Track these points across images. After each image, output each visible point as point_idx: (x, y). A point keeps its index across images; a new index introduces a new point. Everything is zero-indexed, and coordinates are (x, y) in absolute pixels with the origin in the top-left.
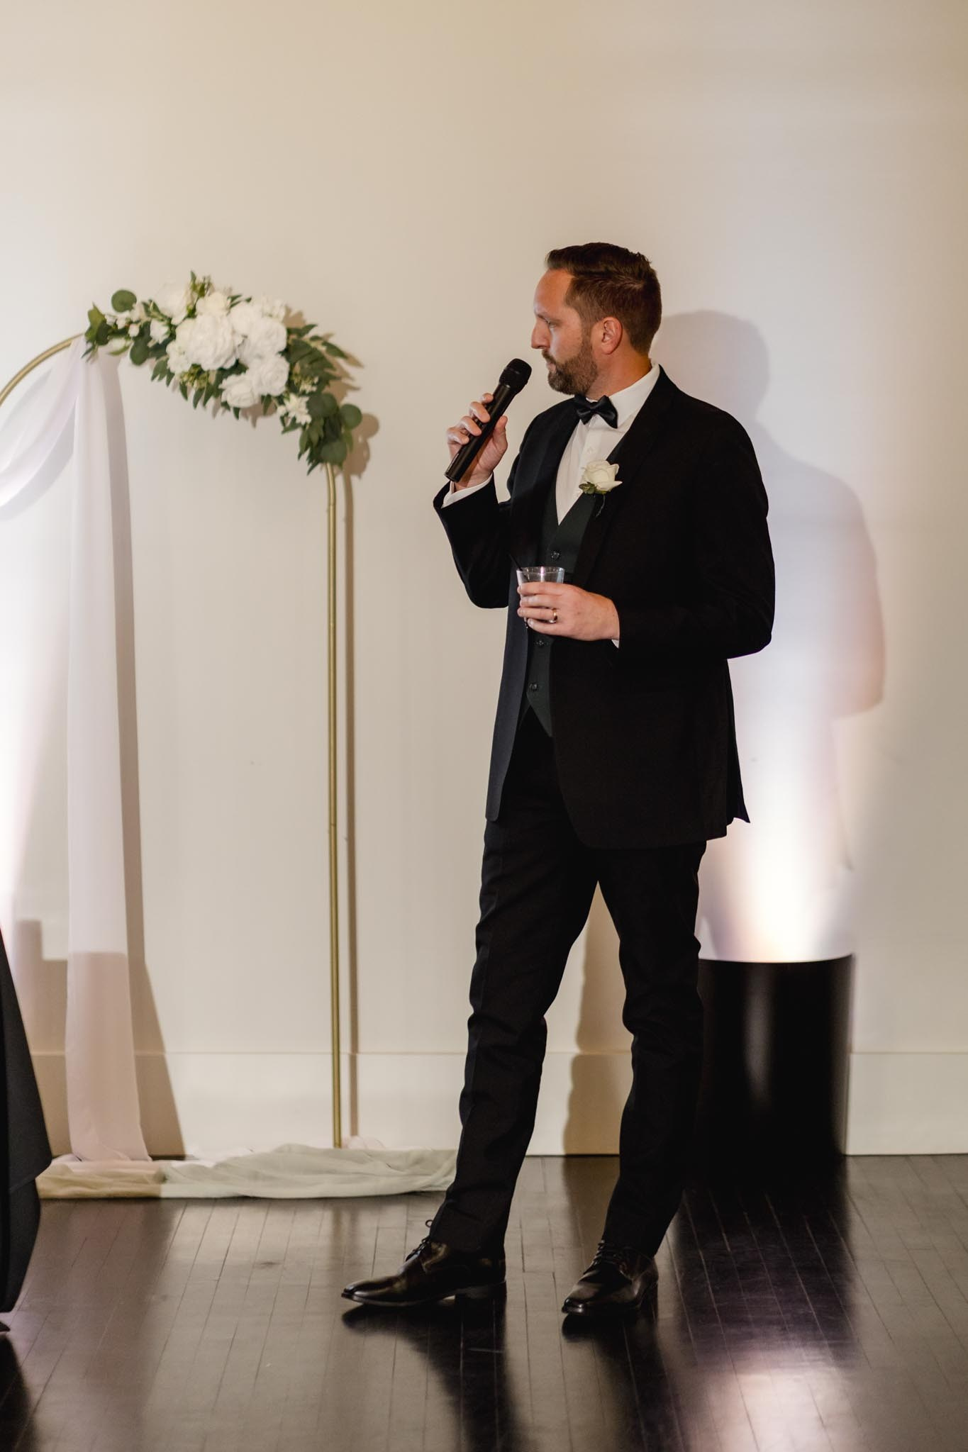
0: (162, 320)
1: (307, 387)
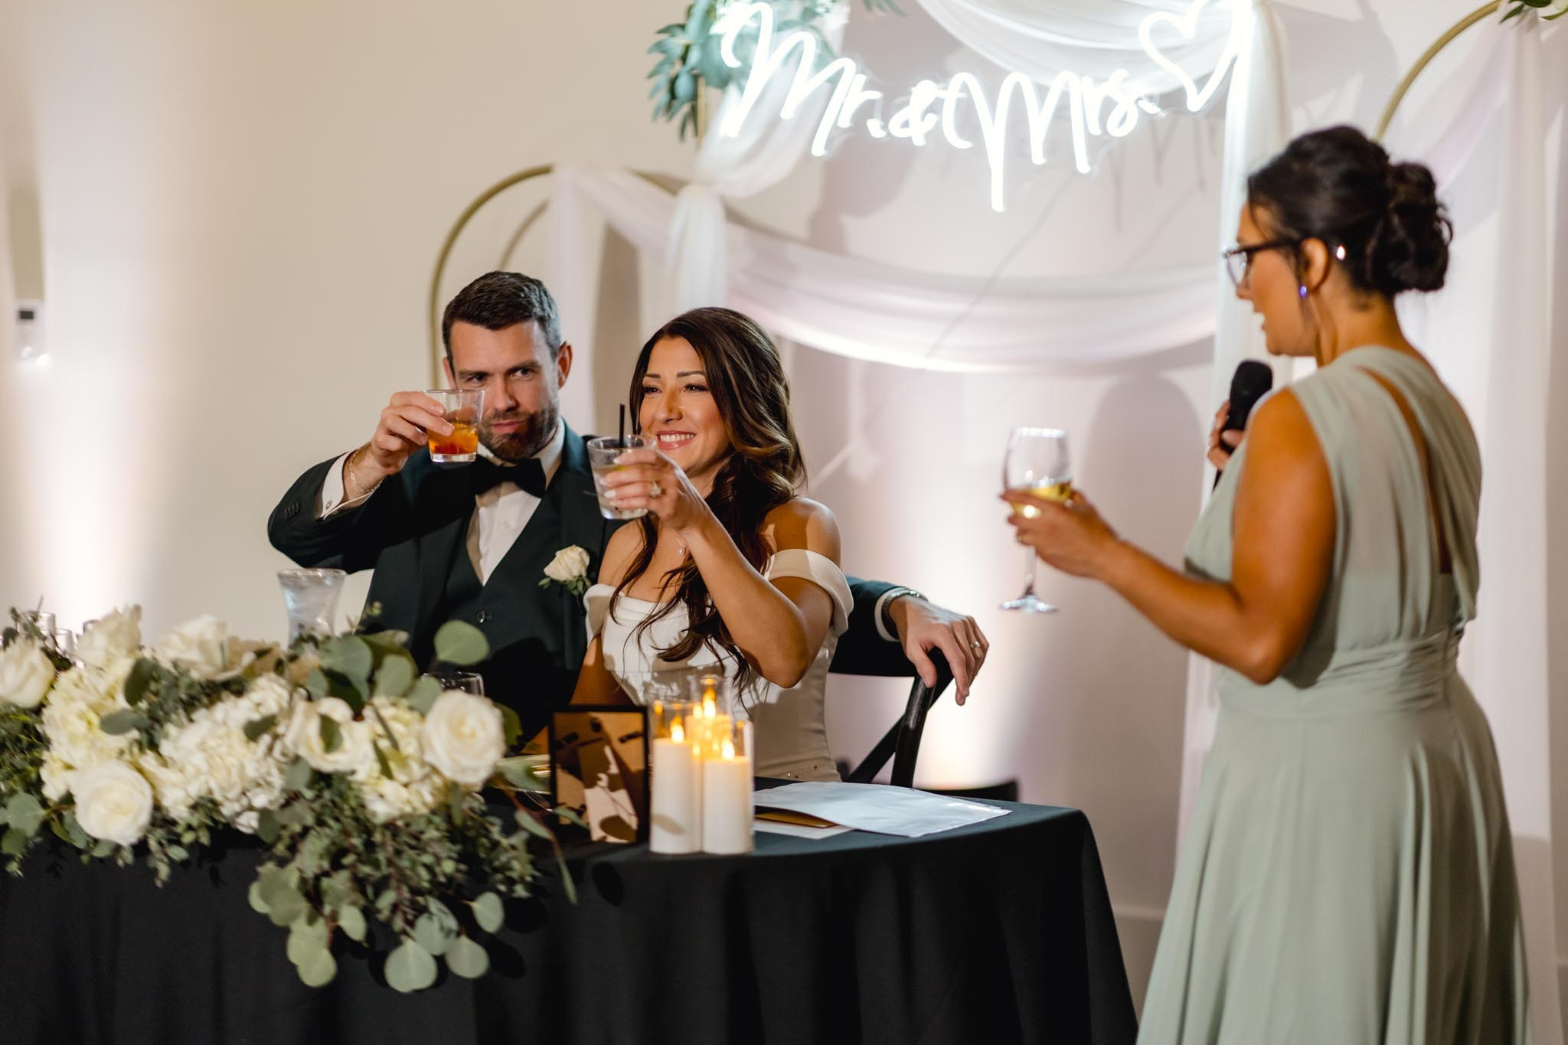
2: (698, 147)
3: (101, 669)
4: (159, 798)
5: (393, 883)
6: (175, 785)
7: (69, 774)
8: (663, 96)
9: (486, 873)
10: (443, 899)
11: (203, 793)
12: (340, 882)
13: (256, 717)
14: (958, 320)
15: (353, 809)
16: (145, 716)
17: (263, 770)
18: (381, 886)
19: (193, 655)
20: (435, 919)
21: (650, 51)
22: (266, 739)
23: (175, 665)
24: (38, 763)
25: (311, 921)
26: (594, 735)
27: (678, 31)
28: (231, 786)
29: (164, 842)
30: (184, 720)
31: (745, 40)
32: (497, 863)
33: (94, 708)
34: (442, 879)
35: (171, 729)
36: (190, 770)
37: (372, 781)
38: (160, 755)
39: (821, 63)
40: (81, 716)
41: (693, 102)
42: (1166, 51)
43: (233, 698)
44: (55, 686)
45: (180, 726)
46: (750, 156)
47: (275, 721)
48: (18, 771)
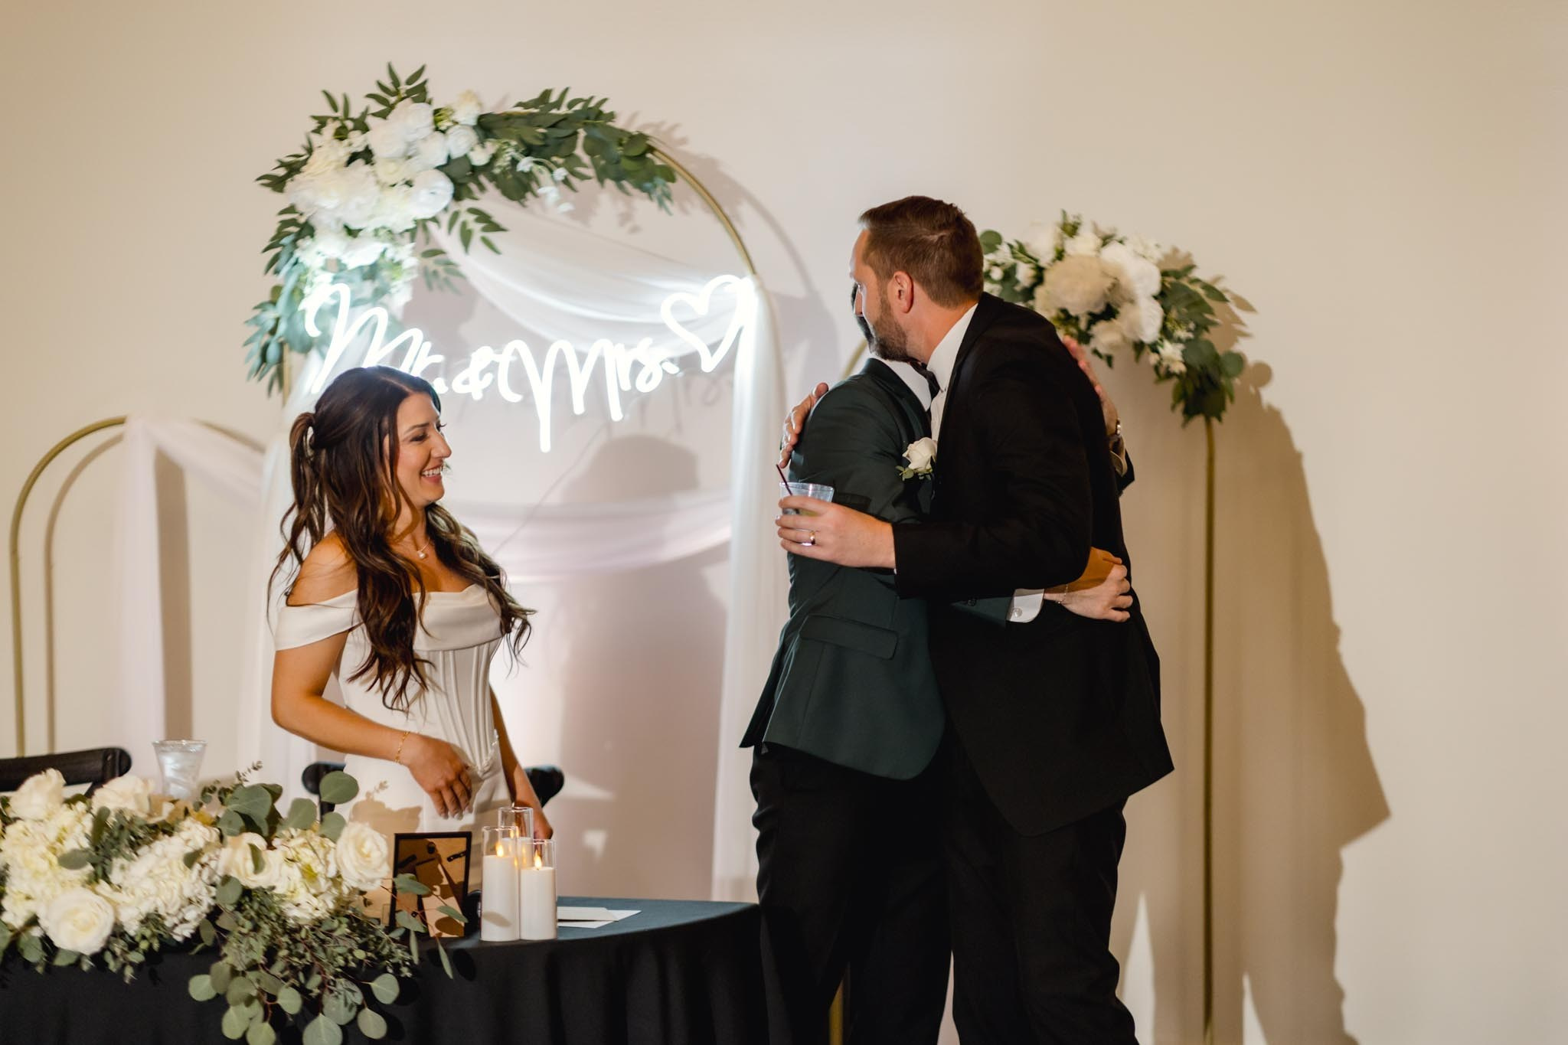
0: (1030, 262)
1: (1182, 333)
4: (118, 916)
5: (316, 969)
6: (128, 905)
7: (30, 903)
8: (256, 360)
10: (352, 979)
11: (151, 910)
13: (189, 850)
15: (277, 914)
17: (196, 891)
18: (308, 971)
19: (131, 807)
20: (341, 997)
21: (247, 324)
22: (197, 866)
26: (429, 856)
27: (270, 307)
28: (173, 904)
29: (125, 949)
30: (131, 854)
31: (327, 313)
33: (53, 850)
34: (353, 965)
35: (117, 862)
36: (138, 892)
37: (289, 894)
38: (113, 883)
39: (391, 334)
40: (43, 857)
41: (280, 365)
42: (684, 324)
43: (166, 836)
45: (130, 859)
47: (202, 854)
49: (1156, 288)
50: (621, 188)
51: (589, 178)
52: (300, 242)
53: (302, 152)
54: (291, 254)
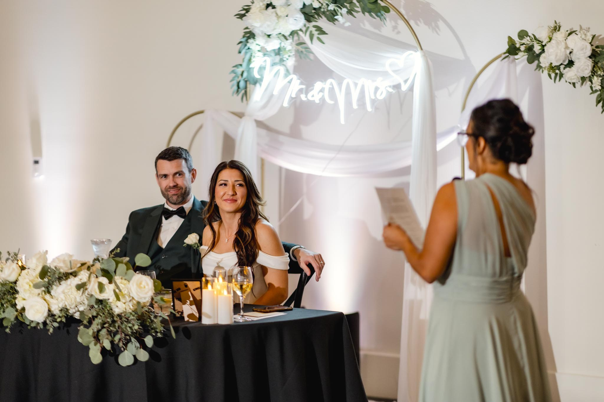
0: (538, 43)
1: (601, 73)
2: (247, 104)
3: (35, 270)
4: (50, 308)
5: (120, 332)
6: (55, 304)
7: (24, 301)
8: (235, 88)
9: (149, 330)
10: (136, 338)
11: (64, 306)
12: (104, 332)
13: (80, 283)
14: (332, 159)
15: (108, 311)
16: (47, 283)
17: (82, 299)
20: (133, 344)
21: (230, 73)
22: (82, 290)
23: (56, 268)
24: (15, 298)
25: (95, 345)
26: (186, 288)
27: (240, 66)
28: (72, 304)
29: (51, 321)
30: (58, 284)
31: (262, 69)
32: (152, 327)
33: (32, 281)
34: (135, 331)
35: (54, 287)
36: (60, 299)
37: (114, 302)
38: (51, 295)
40: (27, 283)
41: (246, 90)
42: (394, 71)
43: (73, 277)
44: (21, 275)
45: (57, 286)
46: (264, 107)
47: (86, 284)
48: (9, 301)
49: (589, 53)
50: (371, 16)
51: (359, 12)
52: (249, 41)
53: (250, 4)
54: (246, 45)
